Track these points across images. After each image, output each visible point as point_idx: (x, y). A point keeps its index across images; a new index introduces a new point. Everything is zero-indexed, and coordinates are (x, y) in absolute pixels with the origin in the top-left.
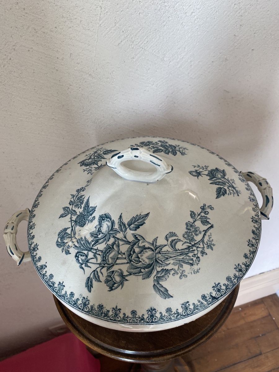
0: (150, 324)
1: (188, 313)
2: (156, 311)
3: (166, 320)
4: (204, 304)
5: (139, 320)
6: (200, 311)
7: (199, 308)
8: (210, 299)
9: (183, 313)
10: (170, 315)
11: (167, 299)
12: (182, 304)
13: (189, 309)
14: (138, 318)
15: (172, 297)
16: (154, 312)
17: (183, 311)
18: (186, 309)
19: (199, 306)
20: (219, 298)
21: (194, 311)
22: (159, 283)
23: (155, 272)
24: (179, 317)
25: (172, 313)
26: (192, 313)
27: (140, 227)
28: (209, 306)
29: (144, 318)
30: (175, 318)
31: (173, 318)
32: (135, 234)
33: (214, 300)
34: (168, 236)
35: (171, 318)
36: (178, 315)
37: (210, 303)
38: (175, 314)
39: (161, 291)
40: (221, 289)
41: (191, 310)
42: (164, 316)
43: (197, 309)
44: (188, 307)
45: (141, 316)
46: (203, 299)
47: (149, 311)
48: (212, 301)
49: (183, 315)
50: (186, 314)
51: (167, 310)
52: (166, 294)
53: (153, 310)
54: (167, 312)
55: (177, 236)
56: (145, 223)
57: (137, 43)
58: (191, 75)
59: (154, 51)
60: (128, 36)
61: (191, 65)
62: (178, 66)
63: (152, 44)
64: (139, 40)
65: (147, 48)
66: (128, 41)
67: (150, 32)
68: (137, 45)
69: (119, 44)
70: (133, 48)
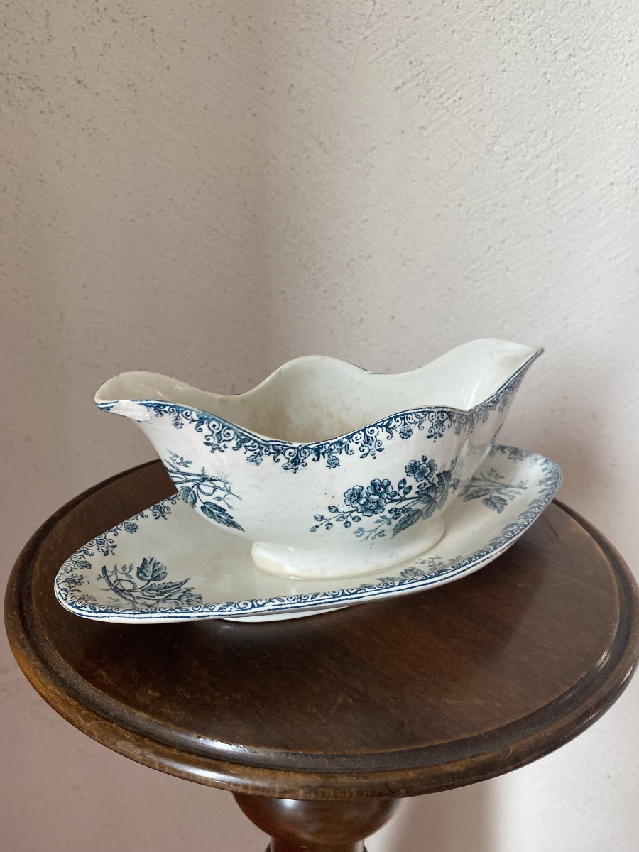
57: (438, 95)
58: (554, 205)
59: (472, 123)
60: (421, 76)
61: (557, 181)
62: (525, 174)
63: (471, 106)
64: (443, 90)
65: (458, 113)
66: (418, 85)
67: (470, 78)
68: (436, 99)
69: (397, 88)
70: (426, 104)
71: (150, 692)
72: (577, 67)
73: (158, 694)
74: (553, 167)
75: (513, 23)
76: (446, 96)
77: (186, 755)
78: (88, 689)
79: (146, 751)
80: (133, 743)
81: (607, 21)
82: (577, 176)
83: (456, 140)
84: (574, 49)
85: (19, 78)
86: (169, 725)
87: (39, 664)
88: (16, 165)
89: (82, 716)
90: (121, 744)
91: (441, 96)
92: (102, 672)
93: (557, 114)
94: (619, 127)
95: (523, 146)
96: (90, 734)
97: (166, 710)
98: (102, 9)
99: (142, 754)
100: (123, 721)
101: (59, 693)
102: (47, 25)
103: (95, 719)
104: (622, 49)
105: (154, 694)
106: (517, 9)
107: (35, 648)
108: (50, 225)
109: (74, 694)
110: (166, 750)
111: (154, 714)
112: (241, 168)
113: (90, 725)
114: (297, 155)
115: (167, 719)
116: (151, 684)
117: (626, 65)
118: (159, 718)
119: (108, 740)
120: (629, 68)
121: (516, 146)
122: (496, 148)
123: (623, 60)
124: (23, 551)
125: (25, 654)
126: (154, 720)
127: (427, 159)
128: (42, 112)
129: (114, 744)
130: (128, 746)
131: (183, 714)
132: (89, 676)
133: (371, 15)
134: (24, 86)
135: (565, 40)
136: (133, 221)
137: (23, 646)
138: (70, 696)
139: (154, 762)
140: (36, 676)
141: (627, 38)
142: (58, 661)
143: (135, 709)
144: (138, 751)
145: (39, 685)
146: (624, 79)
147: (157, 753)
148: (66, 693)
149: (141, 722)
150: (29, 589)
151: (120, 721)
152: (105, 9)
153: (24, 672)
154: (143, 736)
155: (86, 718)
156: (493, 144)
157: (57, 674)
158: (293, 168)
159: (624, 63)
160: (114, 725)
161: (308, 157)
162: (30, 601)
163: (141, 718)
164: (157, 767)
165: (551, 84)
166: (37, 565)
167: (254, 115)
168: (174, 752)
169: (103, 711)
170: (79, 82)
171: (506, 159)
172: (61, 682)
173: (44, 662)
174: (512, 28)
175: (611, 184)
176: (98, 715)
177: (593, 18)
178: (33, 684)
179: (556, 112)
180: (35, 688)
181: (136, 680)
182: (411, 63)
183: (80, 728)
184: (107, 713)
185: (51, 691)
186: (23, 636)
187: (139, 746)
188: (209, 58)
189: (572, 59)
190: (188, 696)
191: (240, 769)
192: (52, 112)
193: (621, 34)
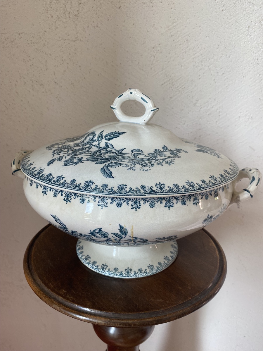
0: (82, 191)
1: (121, 192)
2: (94, 183)
3: (98, 191)
4: (140, 191)
5: (74, 186)
6: (134, 195)
7: (134, 192)
8: (149, 190)
9: (117, 191)
10: (103, 189)
11: (108, 178)
12: (120, 185)
13: (124, 190)
14: (74, 185)
15: (113, 178)
16: (91, 184)
17: (118, 190)
18: (122, 189)
19: (135, 191)
20: (158, 193)
21: (128, 193)
22: (108, 168)
23: (110, 162)
24: (111, 192)
25: (107, 188)
26: (125, 194)
27: (114, 138)
28: (145, 194)
29: (80, 186)
30: (107, 192)
31: (105, 192)
32: (108, 143)
33: (152, 193)
34: (135, 150)
35: (104, 191)
36: (111, 191)
37: (148, 193)
38: (109, 189)
39: (106, 172)
40: (164, 188)
41: (126, 191)
42: (99, 188)
43: (132, 192)
44: (124, 189)
45: (77, 185)
46: (141, 188)
47: (88, 182)
48: (150, 192)
49: (116, 192)
50: (119, 193)
51: (103, 185)
52: (109, 175)
53: (91, 182)
54: (102, 186)
55: (143, 153)
56: (119, 137)
57: (176, 87)
58: (219, 124)
59: (189, 96)
60: (170, 81)
61: (219, 116)
62: (208, 113)
63: (188, 90)
64: (178, 85)
65: (184, 92)
66: (169, 83)
67: (188, 81)
68: (176, 88)
69: (162, 85)
70: (172, 90)
71: (64, 291)
72: (226, 77)
73: (66, 292)
74: (218, 111)
75: (202, 63)
76: (179, 87)
77: (72, 310)
78: (46, 289)
79: (60, 308)
80: (57, 305)
81: (236, 62)
82: (227, 114)
83: (183, 102)
84: (225, 72)
85: (37, 81)
86: (68, 301)
87: (32, 280)
88: (34, 109)
89: (44, 297)
90: (54, 306)
91: (178, 87)
92: (50, 284)
93: (219, 93)
94: (242, 98)
95: (207, 104)
96: (45, 302)
97: (68, 296)
98: (64, 60)
99: (59, 309)
100: (55, 299)
101: (38, 289)
102: (46, 65)
103: (47, 298)
104: (242, 72)
105: (65, 292)
106: (204, 59)
107: (32, 275)
108: (44, 128)
109: (42, 290)
110: (66, 308)
111: (64, 297)
112: (108, 111)
113: (46, 299)
114: (127, 107)
115: (68, 299)
116: (64, 288)
117: (244, 77)
118: (65, 299)
119: (51, 304)
120: (245, 78)
121: (204, 104)
122: (197, 105)
123: (242, 75)
124: (30, 243)
125: (28, 277)
126: (64, 299)
127: (173, 108)
128: (43, 92)
129: (52, 305)
130: (56, 306)
131: (73, 298)
132: (46, 285)
133: (153, 61)
134: (38, 84)
135: (221, 68)
136: (72, 128)
137: (28, 274)
138: (41, 290)
139: (63, 311)
140: (31, 284)
141: (243, 68)
142: (38, 279)
143: (59, 295)
144: (58, 308)
145: (32, 286)
146: (243, 81)
147: (64, 309)
148: (40, 289)
149: (60, 300)
150: (31, 256)
151: (54, 299)
152: (65, 60)
153: (28, 282)
154: (60, 304)
155: (45, 297)
156: (196, 103)
157: (38, 283)
158: (126, 111)
159: (243, 76)
160: (52, 300)
161: (131, 108)
162: (31, 260)
163: (60, 298)
164: (64, 313)
165: (216, 83)
166: (34, 248)
167: (113, 93)
168: (69, 309)
169: (50, 295)
170: (55, 83)
171: (201, 108)
172: (38, 286)
173: (34, 279)
174: (202, 65)
175: (239, 117)
176: (48, 297)
177: (231, 61)
178: (30, 286)
179: (219, 92)
180: (31, 287)
181: (60, 287)
182: (167, 76)
183: (43, 300)
184: (51, 296)
185: (35, 289)
186: (28, 271)
187: (59, 306)
188: (98, 75)
189: (224, 75)
190: (74, 293)
191: (87, 315)
192: (46, 92)
193: (241, 67)
